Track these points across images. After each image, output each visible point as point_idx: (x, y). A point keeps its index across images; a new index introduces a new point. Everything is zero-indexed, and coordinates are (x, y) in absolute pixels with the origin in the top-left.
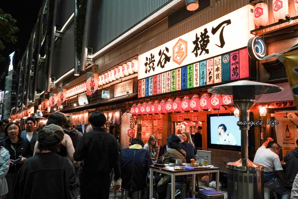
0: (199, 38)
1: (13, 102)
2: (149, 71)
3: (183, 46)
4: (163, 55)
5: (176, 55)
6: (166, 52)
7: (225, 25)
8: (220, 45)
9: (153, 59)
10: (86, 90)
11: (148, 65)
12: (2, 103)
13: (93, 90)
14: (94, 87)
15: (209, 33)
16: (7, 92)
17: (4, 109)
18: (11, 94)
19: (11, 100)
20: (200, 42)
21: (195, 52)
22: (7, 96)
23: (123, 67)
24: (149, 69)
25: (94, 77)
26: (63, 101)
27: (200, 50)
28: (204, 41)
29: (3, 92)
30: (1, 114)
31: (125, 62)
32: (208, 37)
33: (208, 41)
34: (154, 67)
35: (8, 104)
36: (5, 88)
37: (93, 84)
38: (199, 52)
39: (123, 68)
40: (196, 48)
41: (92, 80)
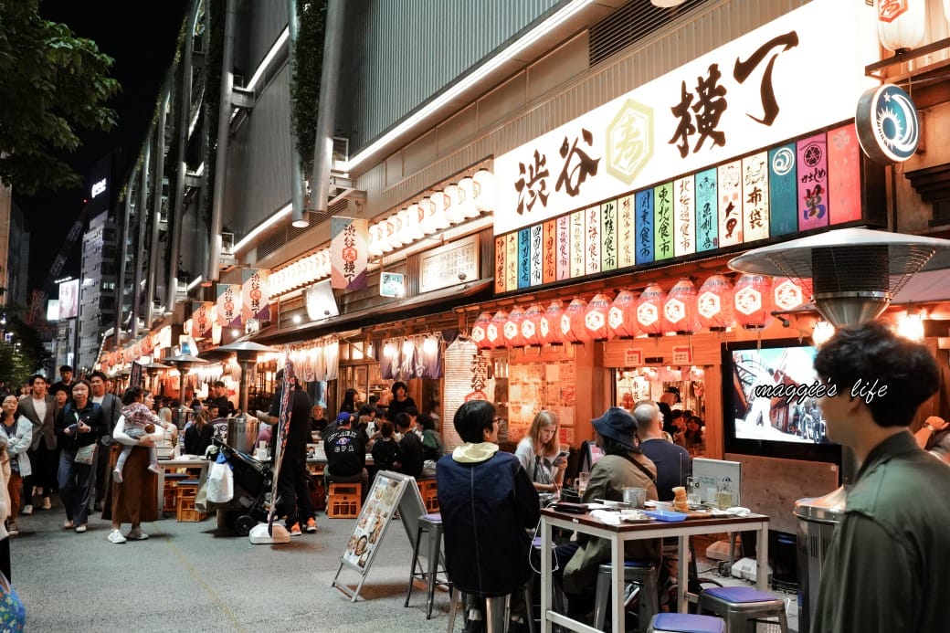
0: (691, 97)
1: (107, 311)
2: (529, 207)
3: (640, 124)
5: (616, 152)
6: (582, 145)
7: (779, 49)
9: (542, 169)
10: (330, 273)
11: (526, 189)
13: (351, 273)
14: (355, 263)
16: (88, 281)
17: (81, 334)
18: (102, 289)
19: (101, 306)
20: (696, 108)
21: (680, 141)
22: (88, 295)
23: (445, 195)
24: (528, 200)
25: (354, 231)
26: (261, 309)
28: (709, 106)
30: (72, 349)
31: (451, 181)
34: (544, 193)
35: (92, 319)
36: (83, 271)
37: (353, 252)
38: (693, 140)
39: (447, 199)
40: (684, 130)
41: (349, 238)
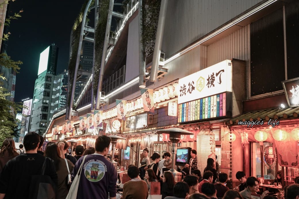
4: (191, 86)
8: (219, 83)
12: (30, 115)
15: (215, 76)
27: (210, 84)
29: (32, 100)
32: (214, 77)
33: (214, 80)
